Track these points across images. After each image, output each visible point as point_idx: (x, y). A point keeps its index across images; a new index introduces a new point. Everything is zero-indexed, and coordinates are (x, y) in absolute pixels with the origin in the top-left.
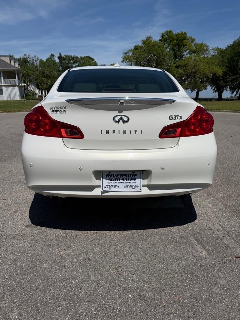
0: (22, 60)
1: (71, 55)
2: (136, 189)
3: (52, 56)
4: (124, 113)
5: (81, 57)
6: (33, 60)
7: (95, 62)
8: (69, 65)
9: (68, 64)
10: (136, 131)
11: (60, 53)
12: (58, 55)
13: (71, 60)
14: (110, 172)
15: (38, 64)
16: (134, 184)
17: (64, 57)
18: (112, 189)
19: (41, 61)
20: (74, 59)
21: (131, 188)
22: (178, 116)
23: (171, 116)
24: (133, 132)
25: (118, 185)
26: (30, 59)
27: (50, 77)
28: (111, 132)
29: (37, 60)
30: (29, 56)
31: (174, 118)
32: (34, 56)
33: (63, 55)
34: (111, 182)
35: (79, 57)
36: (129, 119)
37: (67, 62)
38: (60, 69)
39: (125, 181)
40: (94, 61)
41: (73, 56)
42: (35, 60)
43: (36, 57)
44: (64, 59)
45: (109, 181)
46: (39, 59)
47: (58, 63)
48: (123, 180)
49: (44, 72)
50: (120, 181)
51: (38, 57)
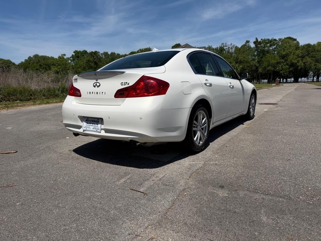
0: (218, 49)
1: (268, 38)
2: (98, 130)
3: (248, 42)
4: (99, 81)
5: (280, 39)
6: (229, 48)
7: (298, 41)
8: (266, 49)
9: (264, 47)
10: (102, 92)
11: (256, 38)
12: (255, 40)
13: (268, 43)
14: (88, 118)
15: (233, 51)
16: (97, 127)
17: (260, 42)
18: (88, 129)
19: (236, 47)
20: (271, 42)
21: (96, 130)
22: (126, 83)
23: (122, 83)
24: (101, 93)
25: (90, 127)
26: (226, 47)
27: (243, 62)
28: (91, 93)
29: (232, 47)
30: (226, 44)
31: (124, 84)
32: (230, 44)
33: (259, 40)
34: (88, 124)
35: (277, 39)
36: (100, 85)
37: (264, 46)
38: (255, 53)
39: (93, 125)
40: (296, 41)
41: (270, 39)
42: (230, 47)
43: (232, 45)
44: (260, 43)
45: (87, 124)
46: (235, 46)
47: (254, 48)
48: (93, 124)
49: (238, 58)
50: (91, 125)
51: (234, 45)
